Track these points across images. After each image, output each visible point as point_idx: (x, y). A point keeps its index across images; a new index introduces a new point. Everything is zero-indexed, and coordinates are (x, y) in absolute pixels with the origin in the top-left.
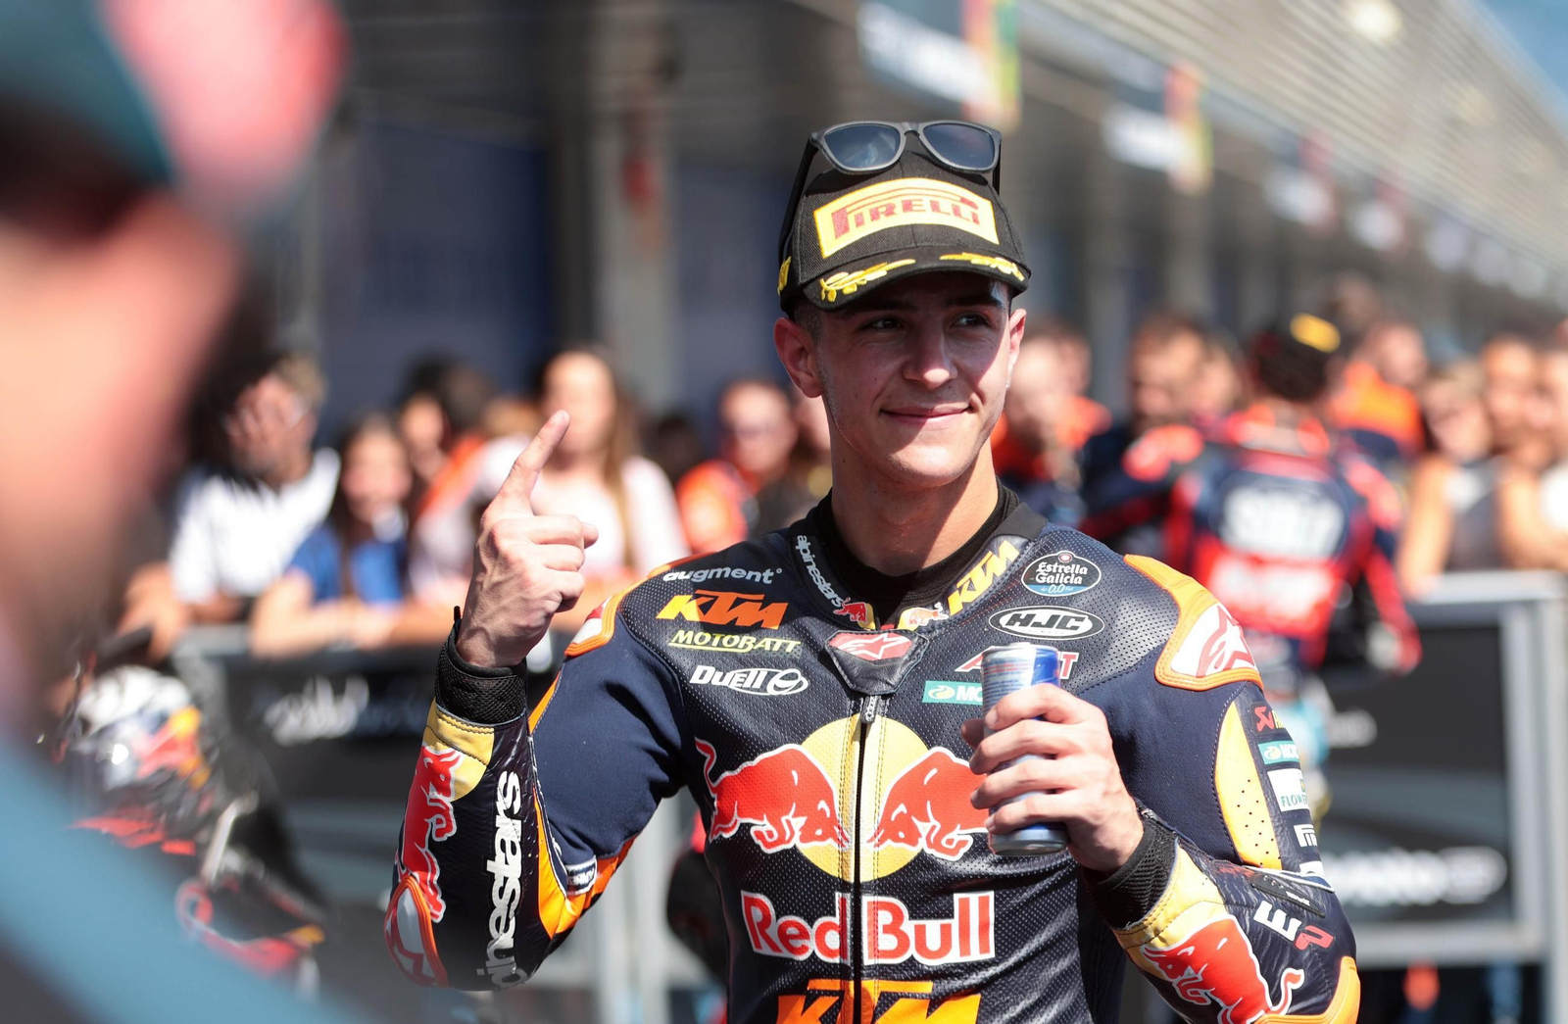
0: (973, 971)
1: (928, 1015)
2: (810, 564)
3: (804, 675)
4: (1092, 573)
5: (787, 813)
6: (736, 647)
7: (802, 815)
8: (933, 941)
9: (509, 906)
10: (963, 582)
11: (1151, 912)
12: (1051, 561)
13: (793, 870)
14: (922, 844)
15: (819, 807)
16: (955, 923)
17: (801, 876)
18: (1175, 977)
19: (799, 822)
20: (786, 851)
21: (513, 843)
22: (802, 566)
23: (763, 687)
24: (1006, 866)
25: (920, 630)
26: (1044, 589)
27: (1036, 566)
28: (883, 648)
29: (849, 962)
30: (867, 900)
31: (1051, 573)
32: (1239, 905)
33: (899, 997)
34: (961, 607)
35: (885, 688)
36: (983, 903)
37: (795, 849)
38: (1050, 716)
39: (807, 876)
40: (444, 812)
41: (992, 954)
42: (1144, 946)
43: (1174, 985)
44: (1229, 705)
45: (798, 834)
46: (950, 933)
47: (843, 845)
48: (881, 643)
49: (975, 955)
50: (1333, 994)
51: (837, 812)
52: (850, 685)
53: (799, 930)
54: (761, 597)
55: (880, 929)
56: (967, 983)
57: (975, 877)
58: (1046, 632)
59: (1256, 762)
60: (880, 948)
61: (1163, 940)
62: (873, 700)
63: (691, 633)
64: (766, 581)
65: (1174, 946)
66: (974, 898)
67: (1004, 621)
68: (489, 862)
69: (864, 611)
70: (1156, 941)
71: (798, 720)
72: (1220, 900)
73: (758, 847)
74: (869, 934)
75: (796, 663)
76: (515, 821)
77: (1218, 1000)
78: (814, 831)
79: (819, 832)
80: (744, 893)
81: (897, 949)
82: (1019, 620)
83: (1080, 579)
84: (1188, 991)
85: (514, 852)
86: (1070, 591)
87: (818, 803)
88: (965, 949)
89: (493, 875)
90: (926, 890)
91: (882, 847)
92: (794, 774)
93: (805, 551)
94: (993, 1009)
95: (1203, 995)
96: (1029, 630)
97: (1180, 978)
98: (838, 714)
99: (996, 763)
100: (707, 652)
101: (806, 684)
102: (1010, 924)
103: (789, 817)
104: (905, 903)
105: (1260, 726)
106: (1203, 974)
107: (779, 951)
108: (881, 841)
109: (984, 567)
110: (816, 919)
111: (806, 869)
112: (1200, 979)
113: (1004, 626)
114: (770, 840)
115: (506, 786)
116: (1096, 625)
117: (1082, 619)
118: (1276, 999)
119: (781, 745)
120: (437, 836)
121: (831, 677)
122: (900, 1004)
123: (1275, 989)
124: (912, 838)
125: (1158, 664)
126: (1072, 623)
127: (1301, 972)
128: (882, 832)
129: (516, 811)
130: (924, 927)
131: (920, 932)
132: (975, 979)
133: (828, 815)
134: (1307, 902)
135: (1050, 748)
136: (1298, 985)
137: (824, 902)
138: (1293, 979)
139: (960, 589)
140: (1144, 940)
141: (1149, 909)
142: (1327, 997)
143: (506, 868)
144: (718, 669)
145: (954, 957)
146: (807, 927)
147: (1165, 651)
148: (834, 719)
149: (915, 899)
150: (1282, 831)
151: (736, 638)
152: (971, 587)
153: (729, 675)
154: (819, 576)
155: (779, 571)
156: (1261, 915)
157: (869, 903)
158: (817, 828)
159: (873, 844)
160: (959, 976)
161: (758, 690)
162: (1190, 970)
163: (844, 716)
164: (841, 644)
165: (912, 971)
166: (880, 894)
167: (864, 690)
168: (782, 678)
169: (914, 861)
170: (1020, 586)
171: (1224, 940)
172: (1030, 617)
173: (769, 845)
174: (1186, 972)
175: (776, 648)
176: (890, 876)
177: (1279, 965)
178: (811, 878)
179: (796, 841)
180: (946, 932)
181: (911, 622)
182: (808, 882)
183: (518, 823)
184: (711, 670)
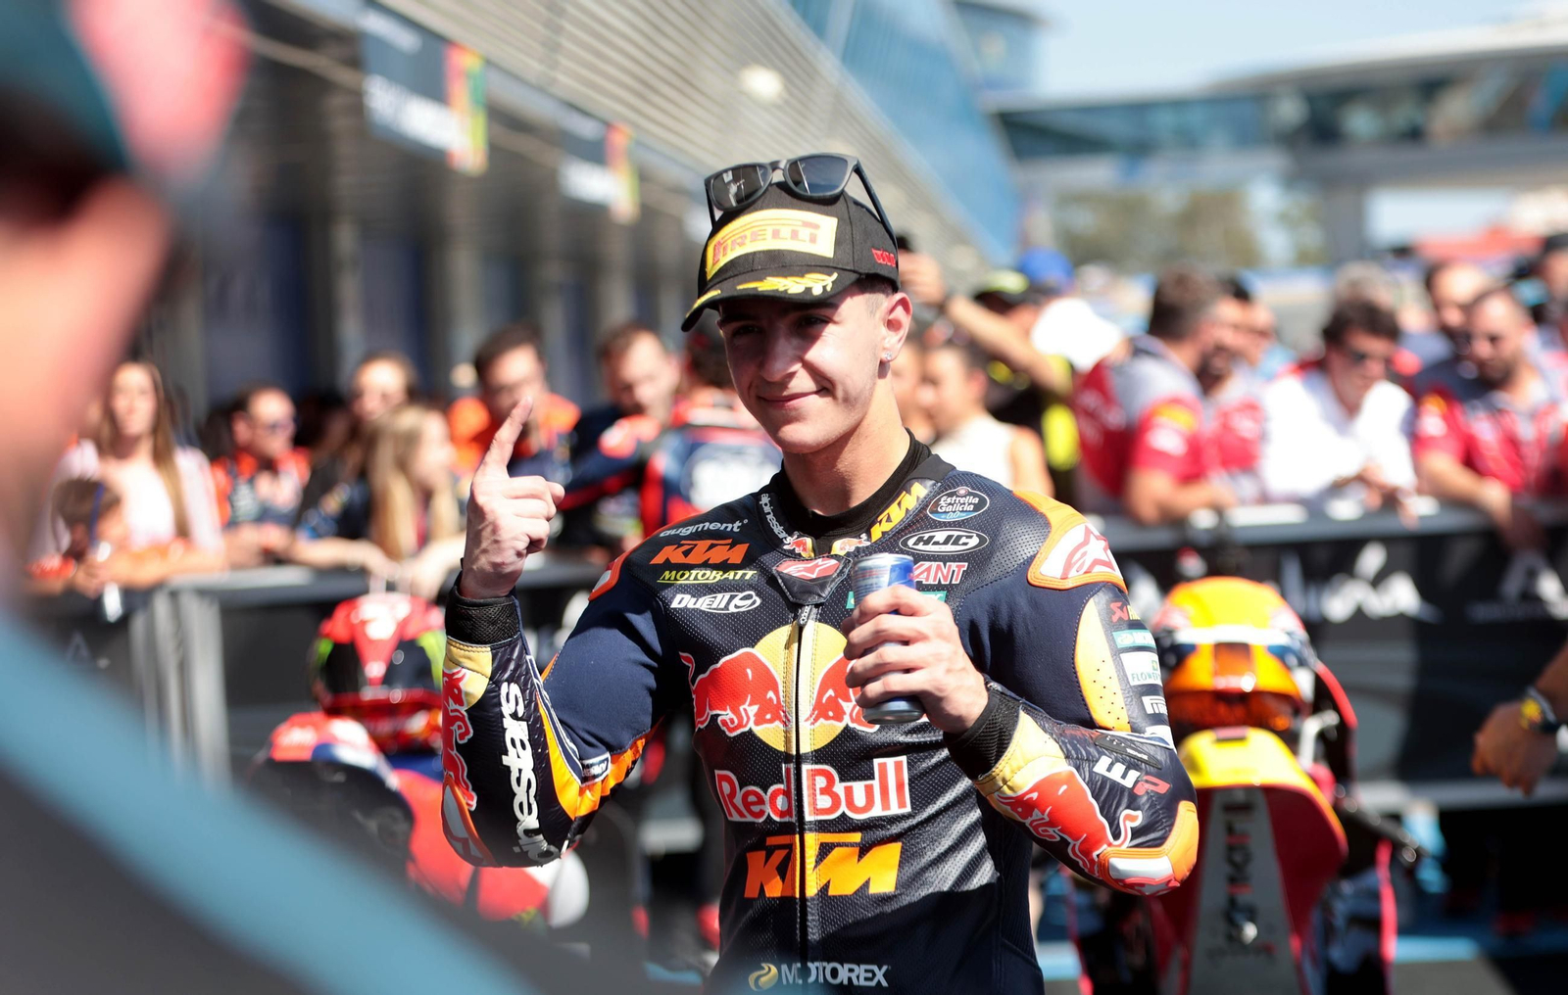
0: (893, 823)
1: (859, 860)
2: (769, 513)
3: (757, 595)
4: (982, 502)
5: (744, 703)
6: (707, 579)
7: (755, 704)
8: (860, 799)
9: (528, 792)
10: (882, 516)
11: (997, 765)
12: (951, 495)
13: (749, 748)
14: (847, 720)
15: (768, 696)
16: (876, 783)
17: (755, 753)
18: (1026, 818)
19: (753, 710)
20: (743, 734)
21: (521, 741)
22: (762, 515)
23: (726, 607)
24: (914, 735)
25: (848, 554)
26: (943, 516)
27: (939, 500)
28: (818, 570)
29: (794, 819)
30: (806, 768)
31: (950, 504)
32: (1079, 760)
33: (835, 847)
34: (880, 535)
35: (816, 600)
36: (898, 766)
37: (750, 730)
38: (902, 610)
39: (761, 752)
40: (462, 719)
41: (908, 809)
42: (996, 793)
43: (1027, 825)
44: (1087, 601)
45: (752, 719)
46: (873, 792)
47: (786, 726)
48: (817, 566)
49: (895, 810)
50: (1170, 831)
51: (782, 699)
52: (791, 599)
53: (757, 797)
54: (729, 541)
55: (818, 792)
56: (888, 833)
57: (889, 745)
58: (944, 548)
59: (1110, 646)
60: (819, 807)
61: (1010, 788)
62: (807, 609)
63: (674, 573)
64: (736, 530)
65: (1020, 793)
66: (890, 762)
67: (910, 543)
68: (504, 757)
69: (805, 544)
70: (1005, 788)
71: (750, 629)
72: (1062, 755)
73: (724, 732)
74: (809, 796)
75: (751, 587)
76: (520, 722)
77: (1066, 837)
78: (765, 716)
79: (768, 716)
80: (717, 772)
81: (831, 807)
82: (923, 541)
83: (972, 506)
84: (1040, 829)
85: (523, 747)
86: (964, 516)
87: (767, 693)
88: (886, 804)
89: (508, 767)
90: (851, 757)
91: (817, 724)
92: (749, 671)
93: (766, 505)
94: (913, 854)
95: (1052, 833)
96: (930, 548)
97: (1030, 819)
98: (783, 623)
99: (862, 651)
100: (686, 585)
101: (758, 601)
102: (922, 784)
103: (746, 706)
104: (835, 769)
105: (1115, 618)
106: (1048, 815)
107: (744, 816)
108: (816, 720)
109: (899, 504)
110: (769, 787)
111: (760, 746)
112: (1047, 819)
113: (911, 546)
114: (732, 726)
115: (508, 694)
116: (982, 540)
117: (971, 537)
118: (1116, 835)
119: (738, 649)
120: (461, 739)
121: (776, 595)
122: (837, 851)
123: (1114, 827)
124: (839, 717)
125: (1030, 570)
126: (964, 540)
127: (1139, 813)
128: (816, 712)
129: (520, 715)
130: (851, 787)
131: (849, 792)
132: (895, 829)
133: (775, 702)
134: (1145, 757)
135: (902, 636)
136: (1137, 823)
137: (774, 772)
138: (1131, 819)
139: (880, 522)
140: (996, 788)
141: (996, 763)
142: (1166, 832)
143: (519, 762)
144: (693, 596)
145: (877, 811)
146: (763, 794)
147: (1036, 559)
148: (779, 626)
149: (842, 764)
150: (1131, 701)
151: (708, 572)
152: (889, 520)
153: (701, 600)
154: (775, 522)
155: (746, 521)
156: (1101, 768)
157: (807, 770)
158: (767, 713)
159: (809, 722)
160: (882, 827)
161: (722, 609)
162: (1036, 814)
163: (787, 623)
164: (786, 568)
165: (844, 824)
166: (816, 763)
167: (801, 602)
168: (741, 599)
169: (841, 734)
170: (926, 516)
171: (1064, 787)
172: (931, 538)
173: (732, 730)
174: (1034, 814)
175: (737, 577)
176: (823, 748)
177: (1117, 808)
178: (763, 754)
179: (751, 725)
180: (869, 790)
181: (841, 549)
182: (761, 758)
183: (524, 724)
184: (687, 597)
